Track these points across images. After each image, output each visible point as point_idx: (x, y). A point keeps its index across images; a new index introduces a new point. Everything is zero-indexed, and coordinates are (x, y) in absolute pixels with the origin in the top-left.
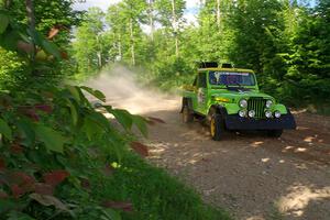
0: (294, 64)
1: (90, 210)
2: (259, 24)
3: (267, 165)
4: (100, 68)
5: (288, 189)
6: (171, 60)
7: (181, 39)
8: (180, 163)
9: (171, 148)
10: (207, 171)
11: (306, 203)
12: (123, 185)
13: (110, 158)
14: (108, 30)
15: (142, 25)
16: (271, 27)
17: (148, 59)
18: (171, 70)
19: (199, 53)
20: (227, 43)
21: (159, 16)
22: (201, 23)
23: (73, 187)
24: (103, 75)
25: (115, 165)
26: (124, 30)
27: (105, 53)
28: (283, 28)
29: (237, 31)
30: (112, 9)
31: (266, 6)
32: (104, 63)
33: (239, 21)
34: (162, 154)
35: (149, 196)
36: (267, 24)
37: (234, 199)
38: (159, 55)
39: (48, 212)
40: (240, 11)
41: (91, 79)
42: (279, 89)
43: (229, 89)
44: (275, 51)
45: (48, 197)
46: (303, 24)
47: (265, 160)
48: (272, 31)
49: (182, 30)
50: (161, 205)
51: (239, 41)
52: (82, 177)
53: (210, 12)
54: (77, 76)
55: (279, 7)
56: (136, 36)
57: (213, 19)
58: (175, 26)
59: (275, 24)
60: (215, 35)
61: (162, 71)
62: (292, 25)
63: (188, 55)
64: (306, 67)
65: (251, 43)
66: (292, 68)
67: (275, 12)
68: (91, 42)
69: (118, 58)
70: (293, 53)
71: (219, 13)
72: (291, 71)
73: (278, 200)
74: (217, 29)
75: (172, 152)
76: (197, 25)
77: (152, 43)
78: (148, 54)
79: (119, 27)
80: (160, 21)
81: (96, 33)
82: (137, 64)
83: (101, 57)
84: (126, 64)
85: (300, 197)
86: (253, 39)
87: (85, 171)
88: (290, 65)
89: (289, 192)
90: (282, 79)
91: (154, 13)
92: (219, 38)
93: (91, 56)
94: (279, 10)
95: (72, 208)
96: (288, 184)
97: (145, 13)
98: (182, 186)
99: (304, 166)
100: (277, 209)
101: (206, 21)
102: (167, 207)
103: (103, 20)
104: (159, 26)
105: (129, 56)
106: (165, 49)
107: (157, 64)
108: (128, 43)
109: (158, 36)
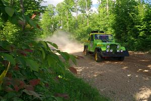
0: (142, 30)
1: (49, 98)
2: (126, 12)
3: (130, 78)
4: (53, 32)
5: (140, 89)
6: (85, 28)
7: (90, 19)
8: (89, 76)
9: (85, 69)
10: (102, 80)
11: (149, 96)
12: (64, 86)
13: (57, 73)
14: (56, 15)
15: (72, 13)
16: (132, 13)
17: (75, 28)
18: (85, 33)
19: (98, 25)
20: (111, 21)
21: (80, 9)
22: (99, 12)
23: (41, 86)
24: (55, 36)
25: (59, 76)
26: (64, 15)
27: (55, 25)
28: (138, 14)
29: (116, 15)
30: (58, 5)
31: (130, 3)
32: (55, 30)
33: (117, 10)
34: (81, 72)
35: (75, 91)
36: (130, 11)
37: (114, 93)
38: (80, 26)
39: (30, 98)
40: (117, 6)
41: (49, 37)
42: (136, 42)
43: (102, 41)
44: (134, 24)
46: (147, 12)
47: (129, 75)
48: (132, 15)
49: (90, 15)
50: (81, 96)
51: (117, 20)
52: (45, 82)
53: (104, 6)
54: (42, 36)
55: (136, 4)
56: (70, 17)
57: (105, 10)
58: (87, 13)
59: (133, 12)
60: (106, 17)
61: (81, 33)
62: (142, 13)
63: (93, 26)
64: (149, 32)
65: (122, 21)
66: (142, 33)
67: (134, 6)
68: (49, 20)
69: (61, 27)
70: (142, 25)
71: (107, 7)
73: (135, 94)
74: (107, 15)
75: (86, 71)
76: (97, 12)
77: (77, 21)
78: (75, 25)
79: (62, 13)
80: (80, 11)
81: (51, 16)
82: (70, 31)
83: (53, 28)
84: (65, 31)
85: (146, 93)
86: (123, 19)
87: (47, 79)
89: (141, 91)
90: (137, 38)
91: (78, 7)
92: (108, 19)
93: (49, 26)
94: (136, 5)
95: (40, 96)
96: (140, 87)
97: (73, 7)
98: (90, 87)
99: (147, 79)
100: (135, 98)
101: (101, 11)
102: (83, 96)
103: (55, 10)
104: (80, 13)
105: (66, 27)
106: (82, 23)
107: (79, 30)
108: (66, 21)
109: (80, 18)
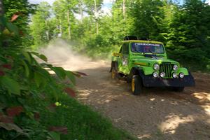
0: (170, 39)
1: (39, 133)
2: (149, 14)
3: (154, 103)
4: (48, 42)
5: (166, 117)
6: (94, 37)
7: (101, 24)
8: (99, 102)
9: (94, 93)
10: (116, 107)
11: (177, 125)
12: (63, 117)
13: (54, 100)
14: (53, 17)
15: (75, 14)
16: (157, 17)
17: (79, 36)
18: (94, 43)
19: (112, 32)
20: (129, 26)
21: (86, 9)
22: (113, 14)
23: (29, 118)
24: (50, 46)
25: (57, 104)
26: (63, 17)
27: (51, 32)
28: (163, 17)
29: (135, 18)
30: (56, 4)
31: (153, 3)
32: (50, 38)
33: (136, 12)
34: (88, 97)
35: (79, 123)
36: (154, 15)
37: (133, 124)
38: (86, 33)
39: (12, 135)
40: (137, 6)
41: (42, 49)
44: (159, 31)
45: (10, 124)
46: (176, 15)
47: (152, 100)
48: (157, 19)
49: (101, 18)
50: (87, 128)
51: (137, 25)
52: (35, 111)
53: (119, 6)
54: (33, 46)
56: (71, 21)
57: (120, 11)
58: (96, 15)
59: (158, 14)
60: (121, 21)
61: (88, 43)
62: (169, 15)
63: (105, 34)
64: (178, 42)
65: (144, 27)
66: (169, 42)
67: (159, 7)
68: (42, 24)
69: (60, 35)
70: (169, 33)
71: (124, 8)
72: (169, 44)
73: (160, 124)
74: (123, 17)
75: (94, 95)
76: (110, 15)
77: (82, 26)
78: (79, 33)
79: (60, 15)
80: (87, 12)
81: (45, 18)
82: (72, 39)
83: (49, 34)
84: (65, 39)
85: (174, 122)
86: (145, 24)
87: (37, 108)
88: (168, 40)
89: (167, 119)
91: (83, 6)
92: (124, 23)
93: (42, 34)
94: (161, 6)
95: (27, 132)
96: (167, 114)
97: (77, 6)
98: (100, 117)
99: (176, 103)
100: (159, 129)
101: (116, 12)
102: (91, 130)
103: (50, 10)
104: (86, 15)
105: (67, 34)
106: (90, 30)
107: (85, 39)
108: (66, 26)
109: (86, 21)
